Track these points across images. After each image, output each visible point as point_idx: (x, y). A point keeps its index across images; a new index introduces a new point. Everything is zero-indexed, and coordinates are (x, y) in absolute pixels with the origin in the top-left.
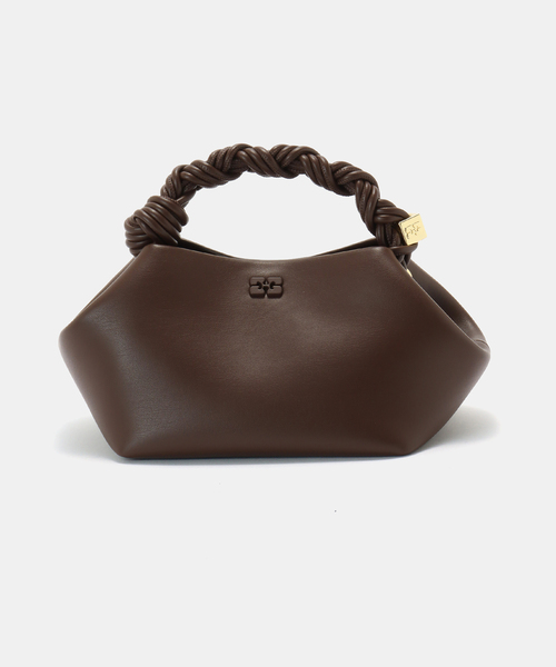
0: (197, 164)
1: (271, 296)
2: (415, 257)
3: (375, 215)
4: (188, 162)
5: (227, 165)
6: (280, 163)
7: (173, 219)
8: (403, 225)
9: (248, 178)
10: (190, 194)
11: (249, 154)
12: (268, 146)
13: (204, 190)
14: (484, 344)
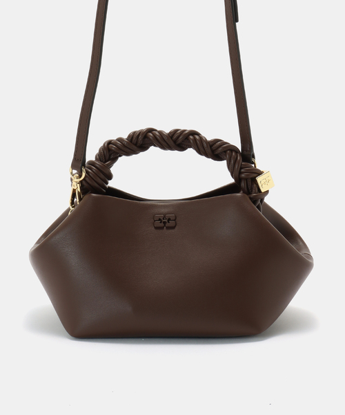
0: (120, 140)
1: (168, 228)
2: (267, 200)
3: (240, 173)
4: (114, 138)
5: (140, 142)
6: (175, 142)
7: (102, 176)
8: (259, 179)
9: (153, 150)
10: (115, 159)
11: (154, 135)
12: (167, 130)
13: (124, 157)
14: (309, 256)
